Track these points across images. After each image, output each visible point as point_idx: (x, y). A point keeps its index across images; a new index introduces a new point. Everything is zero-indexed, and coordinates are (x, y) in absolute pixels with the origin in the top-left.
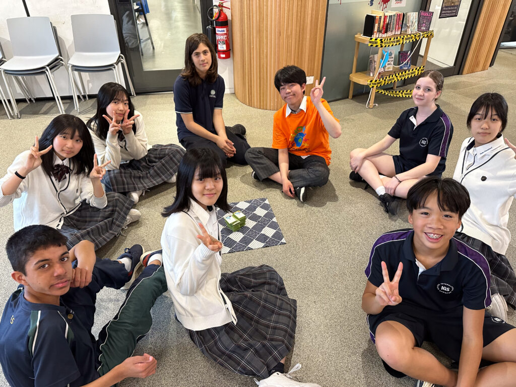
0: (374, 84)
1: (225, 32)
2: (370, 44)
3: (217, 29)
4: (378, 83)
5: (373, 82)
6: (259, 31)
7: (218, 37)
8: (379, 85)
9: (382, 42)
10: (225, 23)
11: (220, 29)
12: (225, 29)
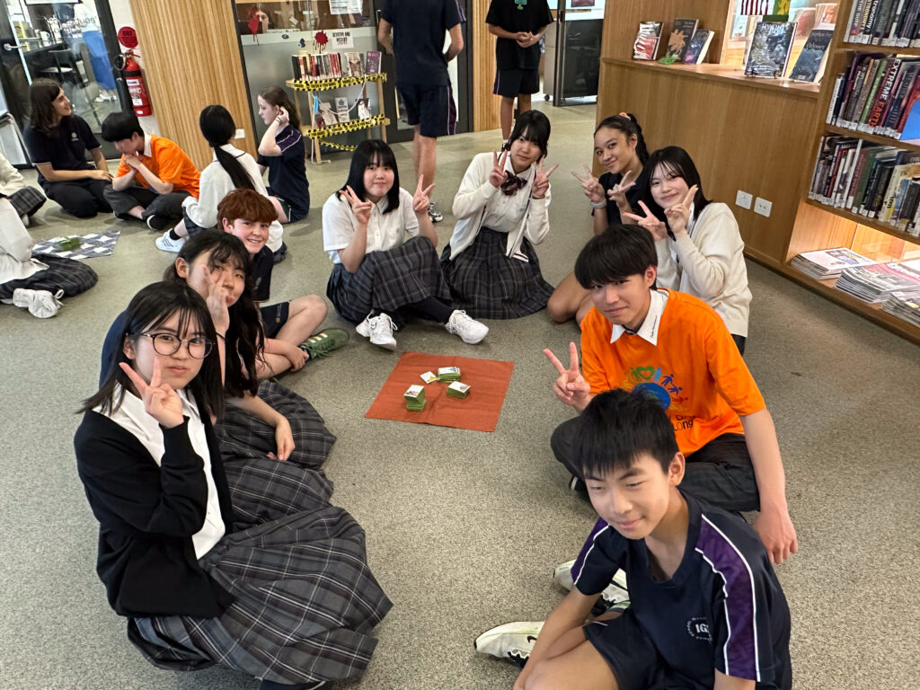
0: (315, 134)
1: (138, 84)
2: (296, 88)
3: (127, 81)
4: (319, 134)
5: (312, 132)
6: (164, 77)
7: (131, 91)
8: (321, 136)
9: (308, 85)
10: (137, 73)
11: (131, 81)
12: (137, 81)
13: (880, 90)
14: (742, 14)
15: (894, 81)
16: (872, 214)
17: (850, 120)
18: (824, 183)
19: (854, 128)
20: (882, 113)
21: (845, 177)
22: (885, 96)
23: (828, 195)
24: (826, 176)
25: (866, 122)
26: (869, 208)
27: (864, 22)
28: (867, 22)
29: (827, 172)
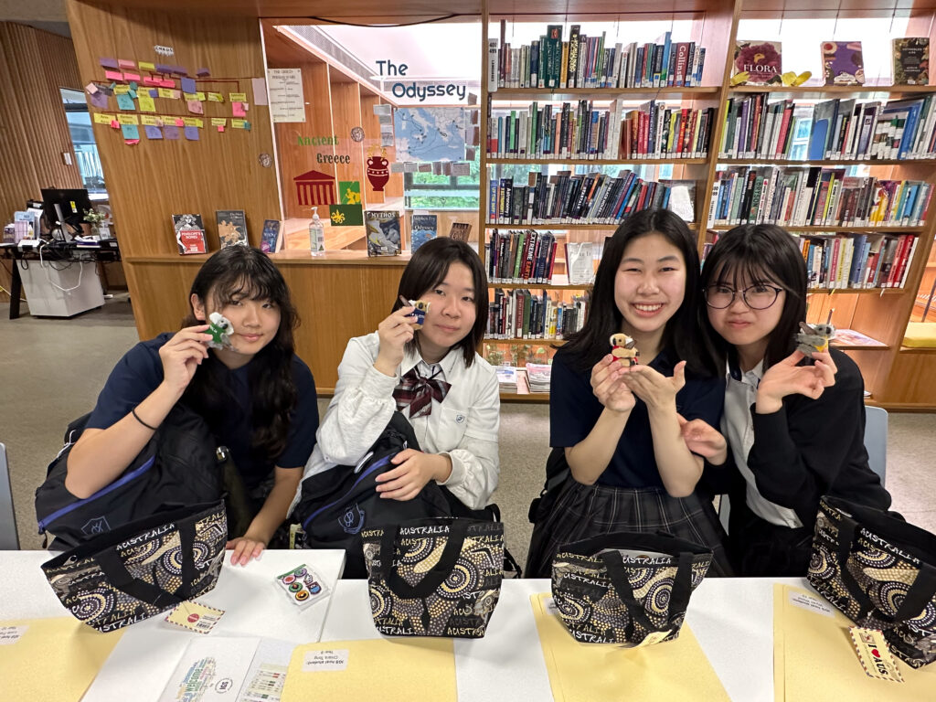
13: (525, 254)
14: (300, 203)
15: (535, 247)
16: (538, 336)
17: (505, 277)
18: (496, 325)
19: (510, 282)
20: (531, 269)
21: (510, 317)
22: (530, 256)
23: (502, 332)
24: (496, 320)
25: (520, 276)
26: (535, 333)
27: (502, 209)
28: (505, 209)
29: (497, 316)
